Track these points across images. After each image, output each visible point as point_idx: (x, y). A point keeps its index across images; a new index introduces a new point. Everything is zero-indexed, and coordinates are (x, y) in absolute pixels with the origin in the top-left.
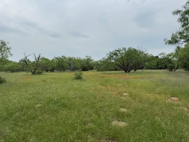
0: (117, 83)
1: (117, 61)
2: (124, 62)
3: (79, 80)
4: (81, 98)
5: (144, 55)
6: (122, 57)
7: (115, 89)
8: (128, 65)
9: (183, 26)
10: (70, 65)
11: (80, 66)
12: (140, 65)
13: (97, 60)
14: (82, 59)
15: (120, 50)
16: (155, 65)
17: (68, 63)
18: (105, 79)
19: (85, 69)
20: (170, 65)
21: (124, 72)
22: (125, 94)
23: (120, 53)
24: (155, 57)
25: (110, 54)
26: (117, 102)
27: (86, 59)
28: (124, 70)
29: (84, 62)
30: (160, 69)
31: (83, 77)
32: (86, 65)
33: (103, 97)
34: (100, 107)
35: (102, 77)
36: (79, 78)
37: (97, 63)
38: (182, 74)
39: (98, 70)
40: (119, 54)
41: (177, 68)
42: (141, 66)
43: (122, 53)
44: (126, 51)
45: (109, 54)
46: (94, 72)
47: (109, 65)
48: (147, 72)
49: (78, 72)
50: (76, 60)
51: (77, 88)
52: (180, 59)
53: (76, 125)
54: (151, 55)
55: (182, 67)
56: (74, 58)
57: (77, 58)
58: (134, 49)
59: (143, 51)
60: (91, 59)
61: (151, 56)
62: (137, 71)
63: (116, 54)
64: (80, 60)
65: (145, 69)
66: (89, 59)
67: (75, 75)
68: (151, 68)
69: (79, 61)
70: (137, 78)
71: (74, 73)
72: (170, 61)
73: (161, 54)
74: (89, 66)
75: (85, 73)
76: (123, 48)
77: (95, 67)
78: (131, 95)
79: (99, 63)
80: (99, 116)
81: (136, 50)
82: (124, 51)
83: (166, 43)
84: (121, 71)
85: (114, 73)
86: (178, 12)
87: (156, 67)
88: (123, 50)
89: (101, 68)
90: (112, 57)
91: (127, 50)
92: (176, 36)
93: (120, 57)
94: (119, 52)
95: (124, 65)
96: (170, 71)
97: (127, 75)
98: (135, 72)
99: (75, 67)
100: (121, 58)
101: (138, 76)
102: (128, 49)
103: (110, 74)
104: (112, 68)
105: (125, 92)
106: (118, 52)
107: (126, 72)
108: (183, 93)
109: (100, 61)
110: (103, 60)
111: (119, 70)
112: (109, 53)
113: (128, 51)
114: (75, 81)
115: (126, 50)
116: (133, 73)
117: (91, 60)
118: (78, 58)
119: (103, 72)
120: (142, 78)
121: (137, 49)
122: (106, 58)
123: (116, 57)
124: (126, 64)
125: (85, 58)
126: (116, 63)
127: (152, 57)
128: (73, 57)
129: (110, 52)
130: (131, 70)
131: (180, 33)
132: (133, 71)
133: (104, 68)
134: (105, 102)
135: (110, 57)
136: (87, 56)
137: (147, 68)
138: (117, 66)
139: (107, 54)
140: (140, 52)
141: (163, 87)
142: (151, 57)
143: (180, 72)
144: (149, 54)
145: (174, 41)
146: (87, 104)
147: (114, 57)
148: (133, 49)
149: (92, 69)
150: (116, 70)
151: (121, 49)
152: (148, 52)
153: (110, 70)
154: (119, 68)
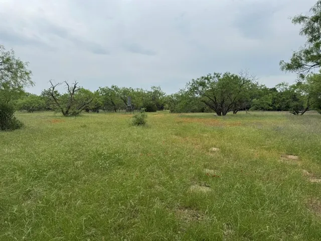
0: (204, 131)
1: (204, 95)
2: (217, 98)
3: (141, 126)
4: (145, 152)
5: (252, 86)
6: (213, 90)
7: (199, 141)
8: (223, 102)
9: (311, 41)
10: (125, 101)
11: (141, 104)
12: (243, 102)
13: (170, 94)
14: (146, 92)
15: (209, 77)
16: (270, 103)
17: (122, 98)
18: (183, 125)
19: (150, 109)
20: (295, 103)
21: (215, 114)
22: (214, 149)
23: (210, 82)
24: (271, 90)
25: (193, 84)
26: (199, 159)
27: (153, 91)
28: (216, 111)
29: (148, 97)
30: (279, 110)
31: (147, 121)
32: (151, 102)
33: (178, 153)
34: (174, 166)
35: (178, 123)
36: (140, 123)
37: (170, 98)
38: (312, 120)
39: (172, 111)
40: (208, 84)
41: (307, 109)
42: (245, 104)
43: (214, 83)
44: (220, 80)
45: (191, 84)
46: (165, 114)
47: (190, 103)
48: (255, 115)
49: (138, 114)
50: (135, 93)
51: (138, 138)
52: (313, 94)
53: (138, 187)
54: (262, 86)
55: (314, 107)
56: (132, 90)
57: (137, 89)
58: (234, 76)
59: (249, 79)
60: (160, 91)
61: (263, 88)
62: (239, 113)
63: (202, 84)
64: (143, 93)
65: (253, 110)
66: (156, 92)
67: (134, 118)
68: (263, 109)
69: (140, 94)
70: (236, 124)
71: (132, 115)
72: (295, 97)
73: (280, 85)
74: (158, 105)
75: (150, 115)
76: (215, 74)
77: (167, 106)
78: (223, 150)
79: (174, 98)
80: (172, 178)
81: (236, 77)
82: (216, 80)
83: (283, 69)
84: (211, 112)
85: (198, 117)
86: (301, 19)
87: (271, 108)
88: (214, 77)
89: (178, 106)
90: (197, 88)
91: (221, 77)
92: (299, 57)
93: (210, 88)
94: (208, 80)
95: (215, 103)
96: (295, 114)
97: (220, 120)
98: (235, 115)
99: (133, 106)
100: (211, 90)
101: (239, 121)
102: (224, 75)
103: (192, 117)
104: (196, 107)
105: (215, 147)
106: (206, 81)
107: (219, 114)
108: (307, 148)
109: (177, 96)
110: (180, 94)
111: (207, 112)
112: (191, 82)
113: (223, 79)
114: (135, 127)
115: (219, 77)
116: (232, 116)
117: (160, 94)
118: (139, 91)
119: (180, 114)
120: (244, 125)
121: (239, 76)
122: (186, 90)
123: (203, 89)
124: (219, 101)
125: (150, 90)
126: (203, 99)
127: (266, 89)
128: (130, 88)
129: (193, 80)
130: (228, 110)
131: (307, 52)
132: (231, 113)
133: (181, 107)
134: (181, 160)
135: (193, 89)
136: (154, 87)
137: (256, 109)
138: (204, 104)
139: (188, 84)
140: (244, 81)
141: (276, 140)
142: (263, 90)
143: (312, 116)
144: (260, 85)
145: (295, 65)
146: (154, 161)
147: (200, 88)
148: (232, 76)
149: (161, 108)
150: (202, 111)
151: (213, 75)
152: (257, 81)
153: (193, 112)
154: (207, 108)
